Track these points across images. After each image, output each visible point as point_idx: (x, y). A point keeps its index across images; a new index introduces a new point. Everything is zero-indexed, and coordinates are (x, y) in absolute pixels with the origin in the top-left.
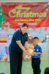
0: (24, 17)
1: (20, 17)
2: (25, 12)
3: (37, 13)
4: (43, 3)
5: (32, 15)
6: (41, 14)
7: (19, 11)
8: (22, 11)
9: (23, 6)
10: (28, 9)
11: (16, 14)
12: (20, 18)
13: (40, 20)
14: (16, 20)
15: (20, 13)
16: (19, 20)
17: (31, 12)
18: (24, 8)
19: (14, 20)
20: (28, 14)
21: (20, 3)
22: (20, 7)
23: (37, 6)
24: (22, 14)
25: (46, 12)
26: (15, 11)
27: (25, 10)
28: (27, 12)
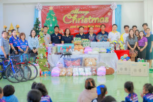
0: (82, 22)
1: (76, 22)
2: (83, 17)
3: (98, 18)
4: (105, 6)
5: (91, 20)
6: (102, 20)
7: (75, 16)
8: (79, 16)
9: (80, 10)
10: (87, 13)
11: (72, 19)
12: (77, 24)
15: (77, 18)
16: (75, 27)
17: (90, 17)
18: (82, 12)
19: (70, 26)
20: (86, 19)
21: (77, 6)
22: (77, 11)
23: (97, 9)
24: (79, 19)
26: (71, 16)
27: (83, 15)
28: (85, 17)
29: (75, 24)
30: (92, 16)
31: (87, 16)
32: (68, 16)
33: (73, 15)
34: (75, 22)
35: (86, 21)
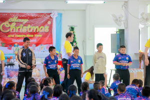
0: (20, 31)
2: (22, 25)
3: (37, 27)
5: (30, 29)
6: (42, 29)
7: (14, 24)
8: (18, 24)
9: (19, 18)
10: (26, 21)
11: (10, 27)
12: (15, 33)
13: (41, 36)
14: (9, 36)
15: (16, 26)
16: (13, 36)
17: (29, 25)
18: (20, 20)
19: (7, 35)
20: (25, 27)
21: (15, 14)
22: (15, 19)
23: (37, 17)
24: (18, 28)
25: (48, 25)
26: (9, 24)
27: (22, 23)
28: (24, 25)
29: (13, 33)
30: (31, 25)
31: (26, 25)
32: (6, 24)
33: (10, 23)
34: (13, 30)
35: (24, 29)
